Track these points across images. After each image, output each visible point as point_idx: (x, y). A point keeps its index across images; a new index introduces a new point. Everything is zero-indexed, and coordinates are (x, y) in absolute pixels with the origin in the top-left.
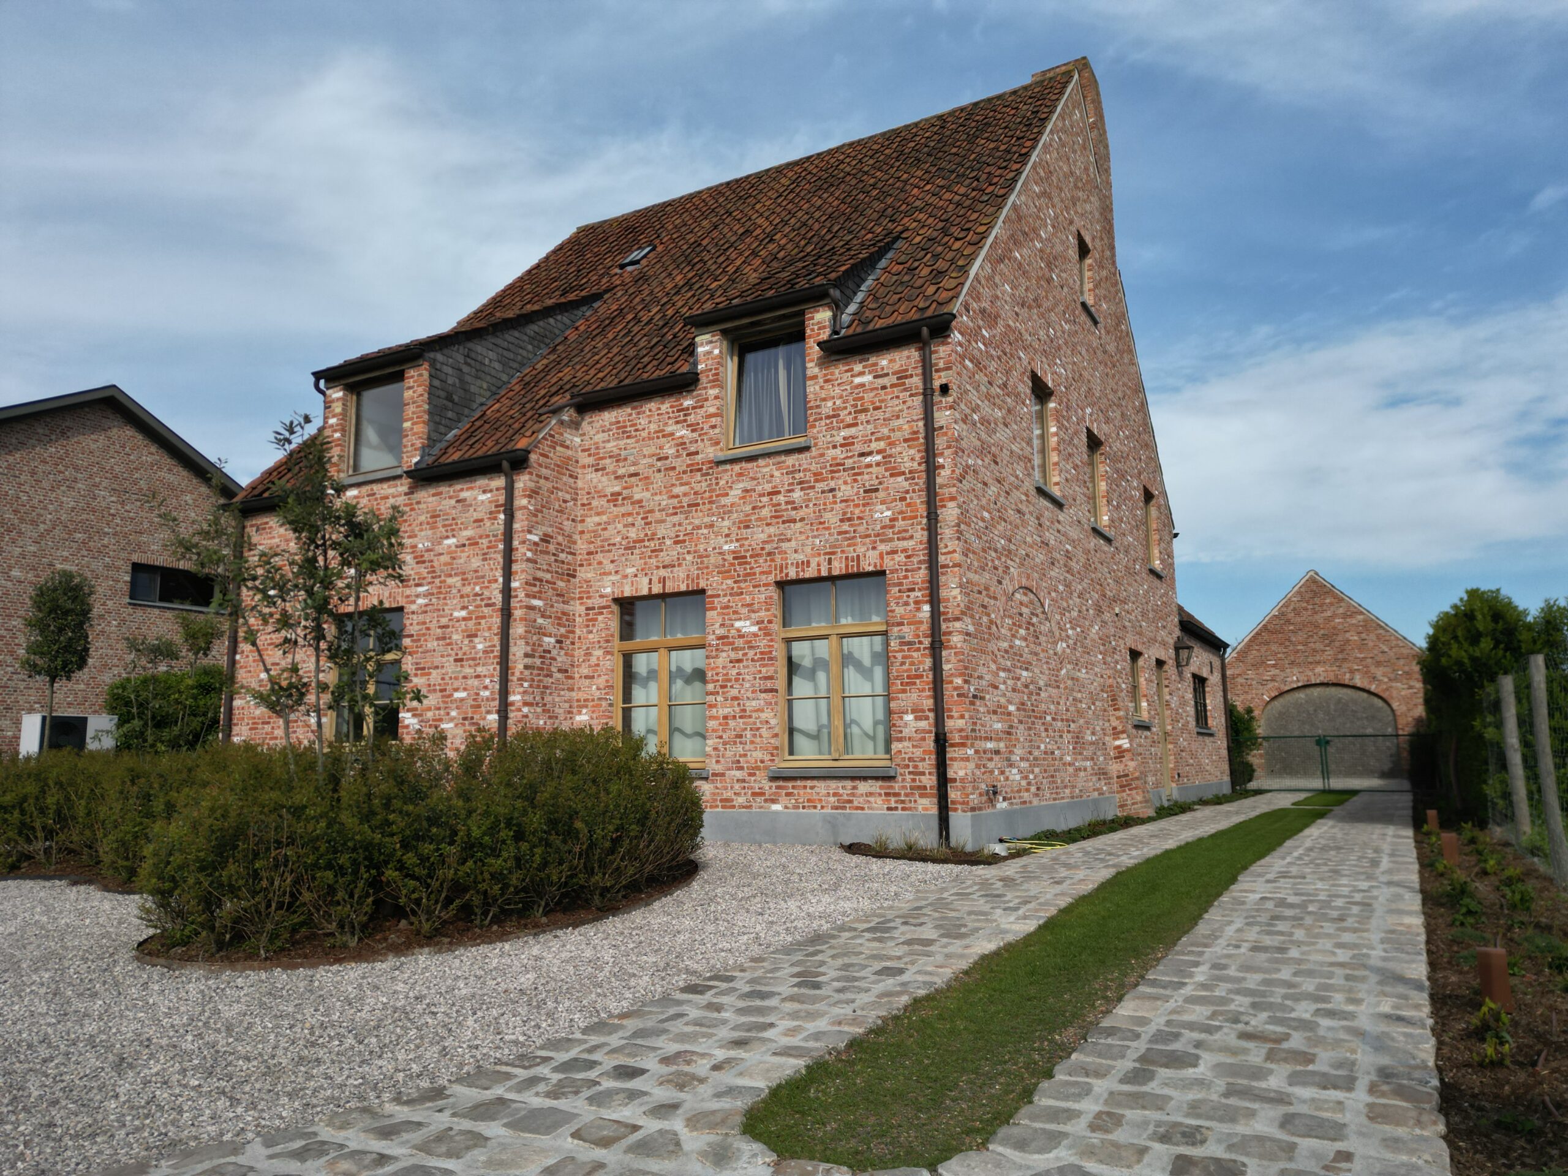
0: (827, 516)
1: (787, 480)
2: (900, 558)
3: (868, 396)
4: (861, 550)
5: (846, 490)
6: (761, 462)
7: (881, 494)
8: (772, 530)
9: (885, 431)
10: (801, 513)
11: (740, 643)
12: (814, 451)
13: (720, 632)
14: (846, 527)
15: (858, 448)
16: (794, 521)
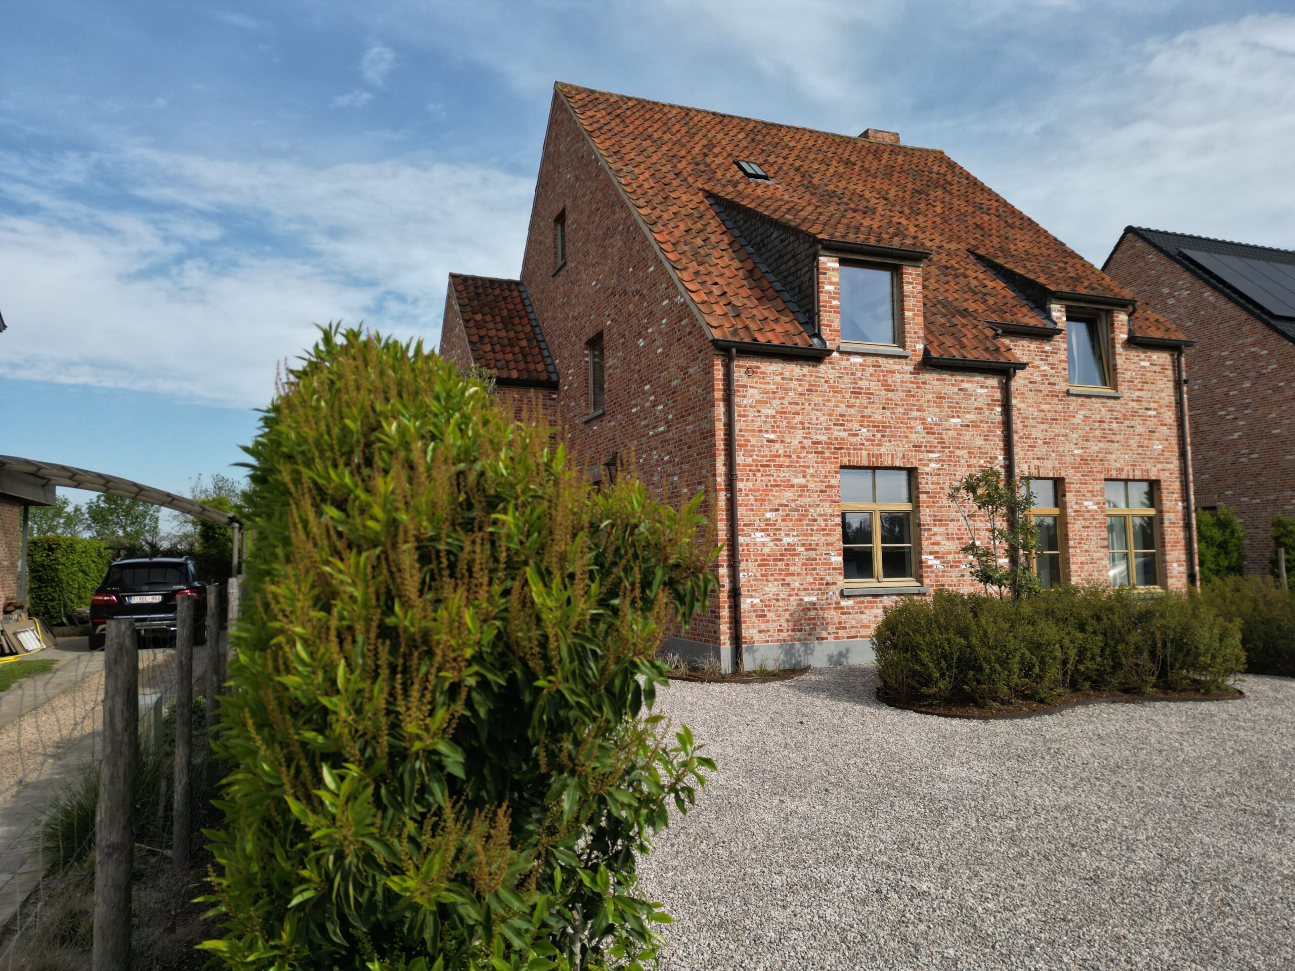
0: (1131, 442)
1: (1109, 415)
2: (1167, 473)
3: (1149, 374)
4: (1149, 466)
5: (1140, 429)
6: (1093, 400)
7: (1156, 435)
8: (1102, 445)
9: (1157, 397)
10: (1118, 438)
11: (1087, 515)
12: (1122, 401)
13: (1076, 507)
14: (1140, 451)
15: (1145, 405)
16: (1113, 442)
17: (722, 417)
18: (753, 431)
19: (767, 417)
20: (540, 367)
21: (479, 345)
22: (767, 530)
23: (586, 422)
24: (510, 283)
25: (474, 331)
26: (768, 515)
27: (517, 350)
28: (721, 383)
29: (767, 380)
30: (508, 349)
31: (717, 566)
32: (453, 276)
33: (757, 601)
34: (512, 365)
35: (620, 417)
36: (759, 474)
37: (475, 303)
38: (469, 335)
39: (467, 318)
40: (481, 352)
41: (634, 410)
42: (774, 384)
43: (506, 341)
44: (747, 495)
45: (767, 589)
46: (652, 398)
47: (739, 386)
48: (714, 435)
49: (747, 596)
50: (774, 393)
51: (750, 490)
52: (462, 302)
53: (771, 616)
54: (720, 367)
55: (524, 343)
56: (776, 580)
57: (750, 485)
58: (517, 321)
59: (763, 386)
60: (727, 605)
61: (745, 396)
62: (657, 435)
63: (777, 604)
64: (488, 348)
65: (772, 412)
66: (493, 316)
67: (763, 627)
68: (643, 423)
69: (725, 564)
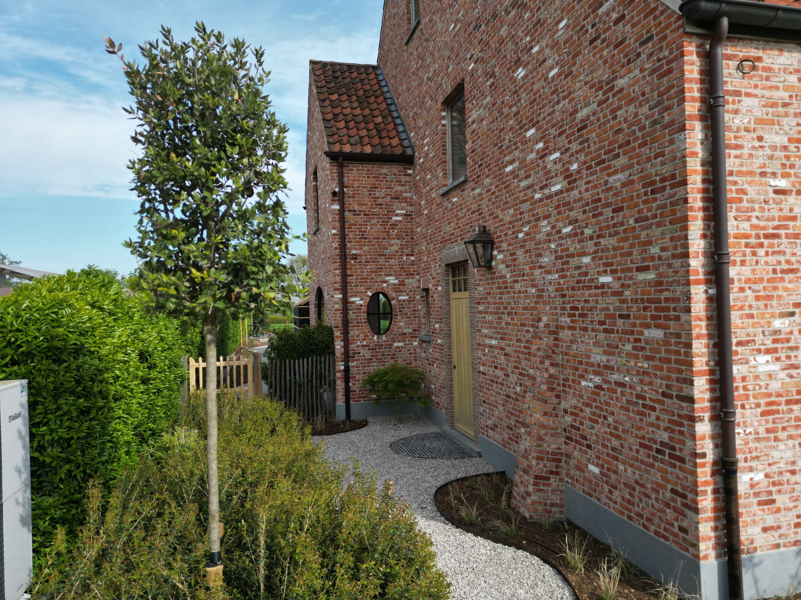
17: (699, 149)
18: (751, 173)
19: (774, 148)
20: (395, 142)
21: (332, 122)
22: (775, 350)
23: (443, 195)
24: (367, 67)
25: (329, 109)
26: (777, 324)
27: (371, 126)
28: (696, 86)
29: (774, 81)
30: (363, 125)
31: (693, 419)
32: (312, 63)
33: (759, 477)
34: (366, 140)
35: (487, 181)
36: (761, 252)
37: (333, 84)
38: (323, 113)
39: (323, 98)
40: (334, 129)
41: (509, 169)
42: (786, 89)
43: (361, 118)
44: (742, 290)
45: (776, 454)
46: (541, 145)
47: (728, 93)
48: (684, 183)
49: (744, 470)
50: (785, 105)
51: (748, 281)
52: (319, 84)
53: (782, 500)
54: (694, 57)
55: (379, 120)
56: (791, 437)
57: (746, 271)
58: (373, 99)
59: (767, 93)
60: (709, 489)
61: (736, 112)
62: (549, 197)
63: (793, 479)
64: (342, 124)
65: (782, 140)
66: (349, 96)
67: (770, 521)
68: (524, 184)
69: (707, 415)
